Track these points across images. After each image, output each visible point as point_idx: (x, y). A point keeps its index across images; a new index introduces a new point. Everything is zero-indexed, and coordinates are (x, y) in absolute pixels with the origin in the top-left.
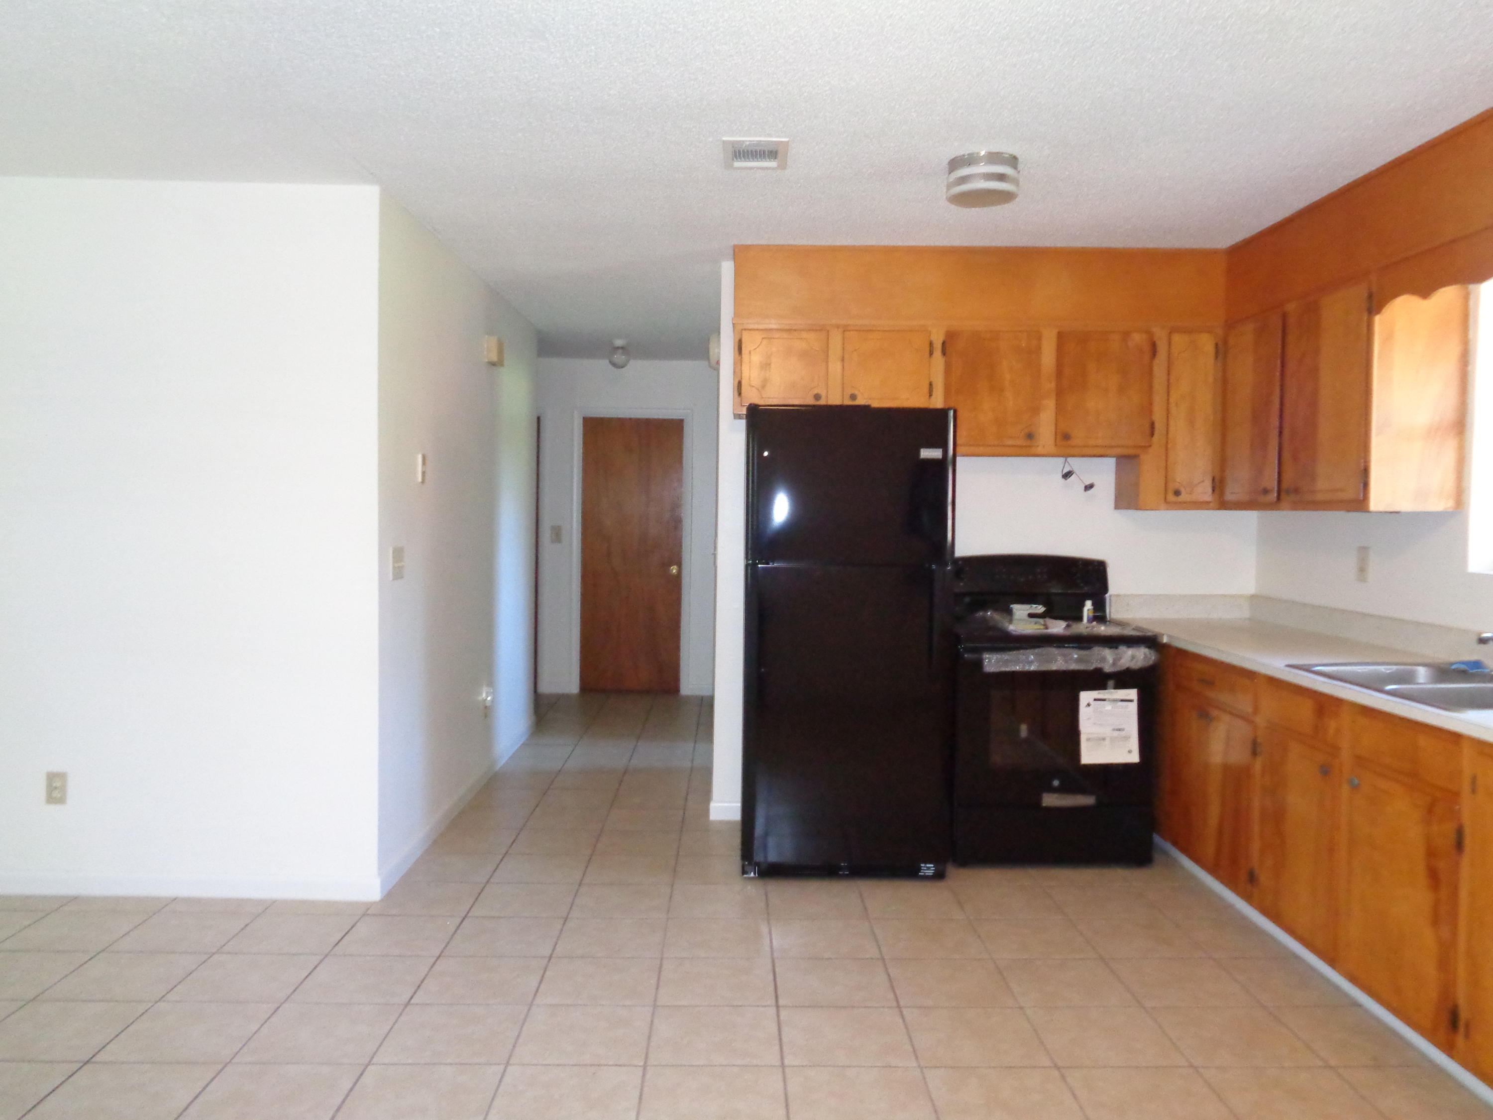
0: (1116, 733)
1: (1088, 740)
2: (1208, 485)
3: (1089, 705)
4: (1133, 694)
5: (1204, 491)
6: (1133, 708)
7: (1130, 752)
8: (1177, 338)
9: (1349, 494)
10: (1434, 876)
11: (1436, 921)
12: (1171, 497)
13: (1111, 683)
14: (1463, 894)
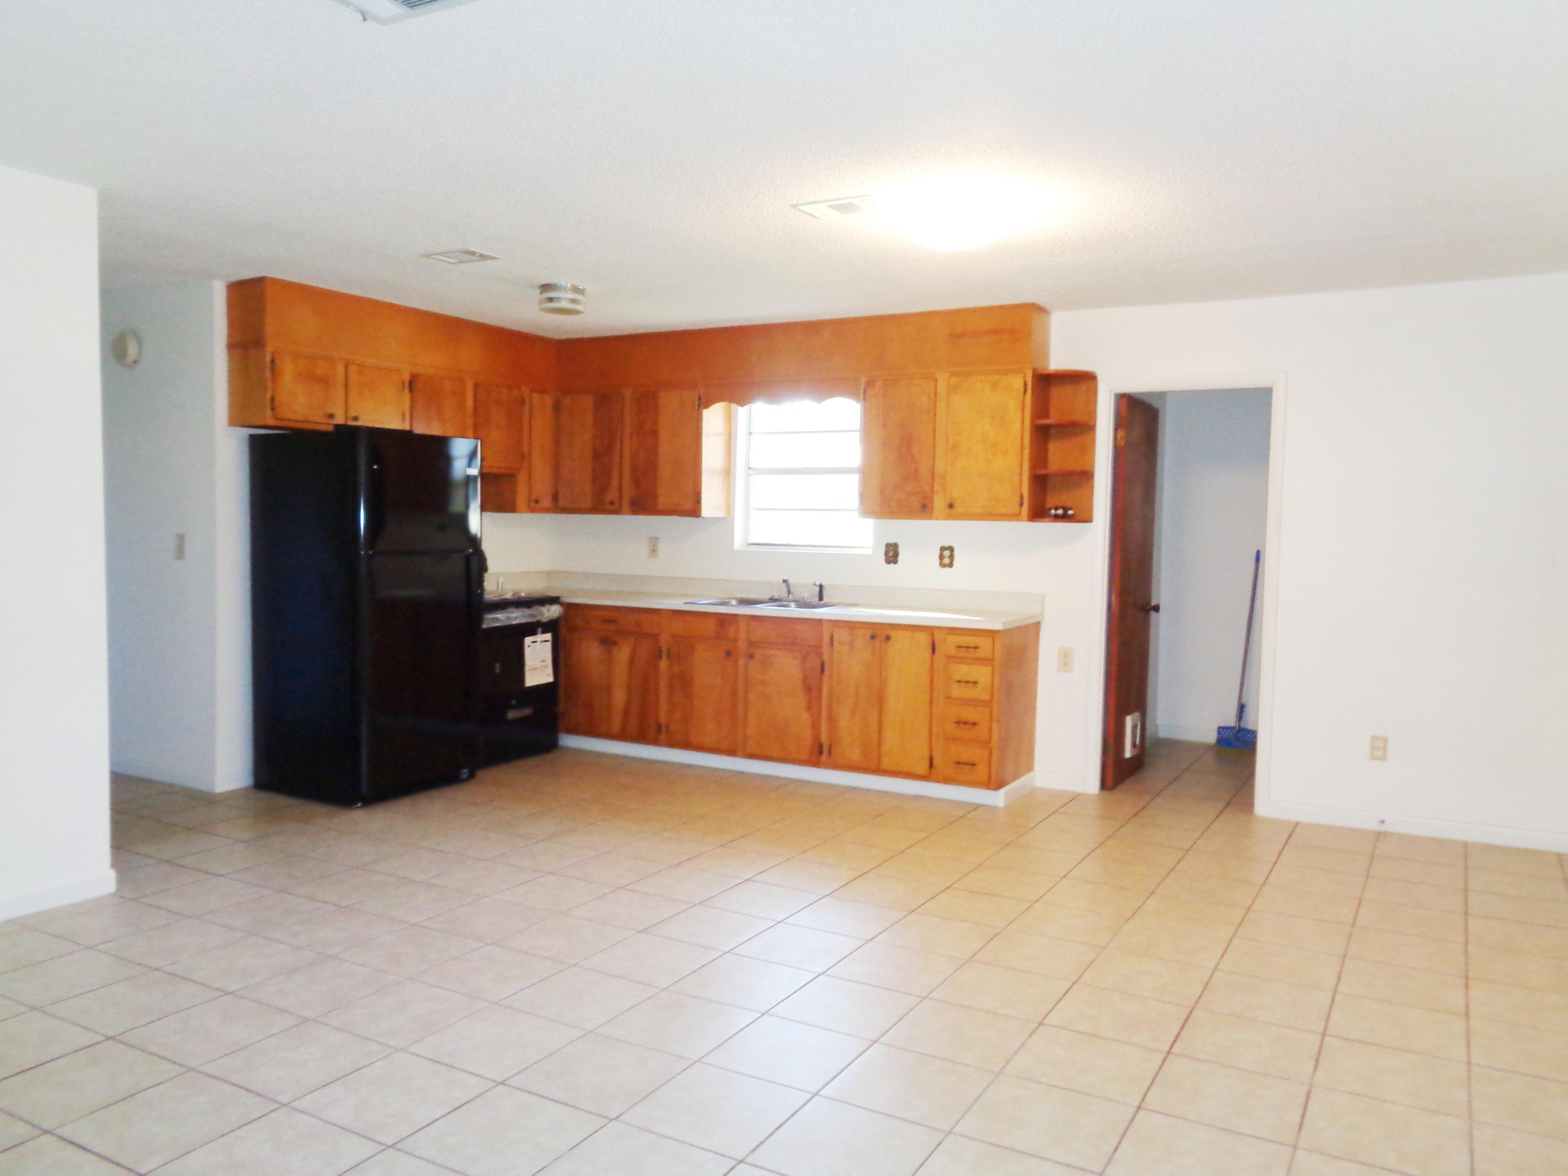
0: (543, 664)
1: (529, 670)
2: (549, 497)
3: (529, 646)
4: (548, 636)
5: (546, 502)
6: (549, 646)
7: (549, 675)
8: (535, 395)
9: (688, 506)
10: (808, 689)
11: (809, 709)
12: (532, 505)
13: (540, 630)
14: (825, 693)
